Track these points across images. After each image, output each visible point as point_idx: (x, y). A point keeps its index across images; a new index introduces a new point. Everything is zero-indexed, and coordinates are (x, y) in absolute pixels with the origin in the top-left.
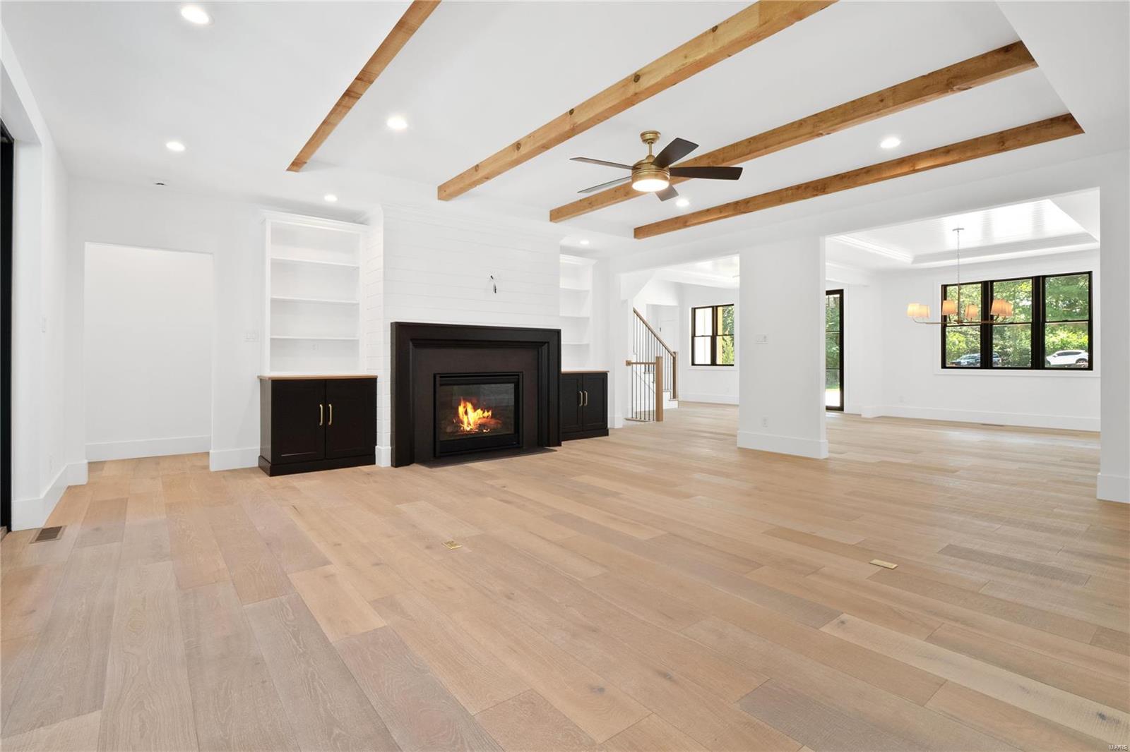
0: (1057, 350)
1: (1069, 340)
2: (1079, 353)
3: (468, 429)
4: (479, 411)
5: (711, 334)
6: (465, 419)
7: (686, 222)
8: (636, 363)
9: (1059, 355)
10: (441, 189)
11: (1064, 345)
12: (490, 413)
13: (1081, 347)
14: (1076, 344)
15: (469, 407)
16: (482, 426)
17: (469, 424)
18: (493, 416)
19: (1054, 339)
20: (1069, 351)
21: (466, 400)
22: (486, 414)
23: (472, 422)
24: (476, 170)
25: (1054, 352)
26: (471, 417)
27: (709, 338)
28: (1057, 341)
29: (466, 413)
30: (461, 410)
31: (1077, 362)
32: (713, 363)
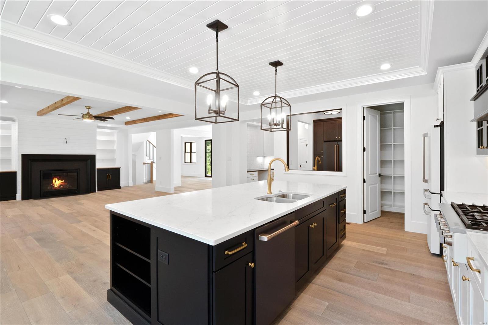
3: (56, 187)
4: (60, 181)
6: (55, 184)
7: (135, 122)
8: (147, 164)
10: (38, 113)
12: (63, 181)
15: (57, 179)
16: (60, 185)
17: (56, 185)
18: (64, 182)
21: (55, 178)
22: (62, 181)
23: (57, 184)
24: (43, 111)
26: (57, 183)
27: (189, 153)
29: (55, 182)
30: (54, 181)
32: (191, 162)
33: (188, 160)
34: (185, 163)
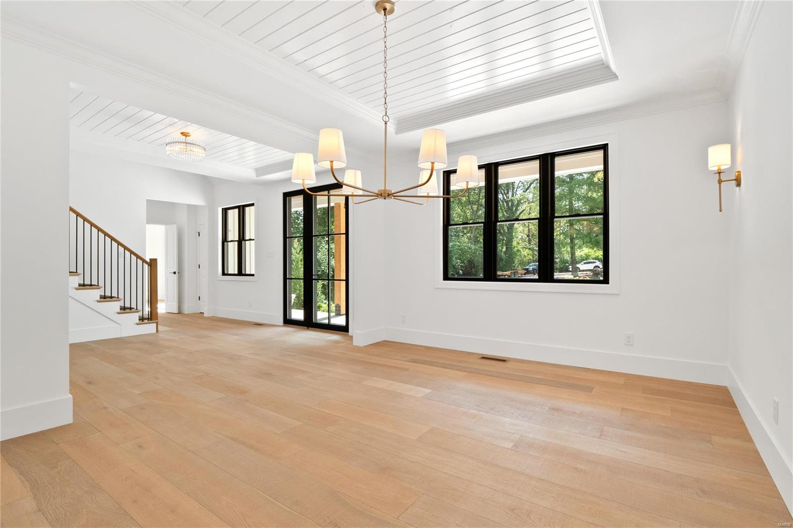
0: (584, 260)
1: (589, 254)
2: (595, 262)
5: (237, 239)
9: (585, 263)
11: (587, 257)
13: (597, 258)
14: (593, 256)
19: (580, 254)
20: (590, 261)
25: (582, 262)
27: (236, 243)
28: (583, 254)
31: (594, 268)
32: (240, 273)
33: (233, 268)
34: (224, 274)
